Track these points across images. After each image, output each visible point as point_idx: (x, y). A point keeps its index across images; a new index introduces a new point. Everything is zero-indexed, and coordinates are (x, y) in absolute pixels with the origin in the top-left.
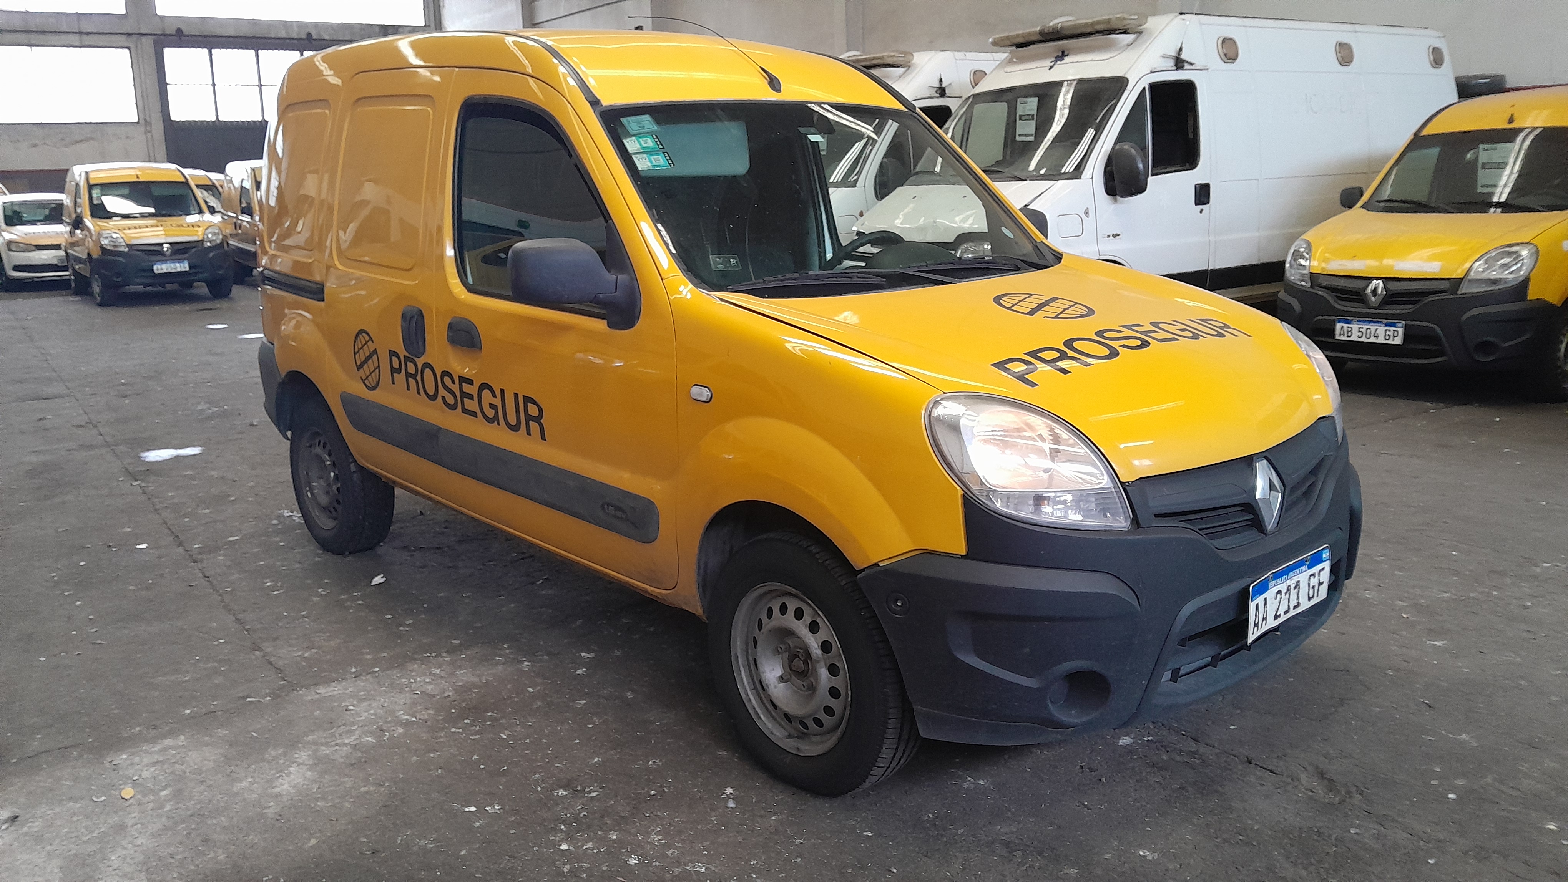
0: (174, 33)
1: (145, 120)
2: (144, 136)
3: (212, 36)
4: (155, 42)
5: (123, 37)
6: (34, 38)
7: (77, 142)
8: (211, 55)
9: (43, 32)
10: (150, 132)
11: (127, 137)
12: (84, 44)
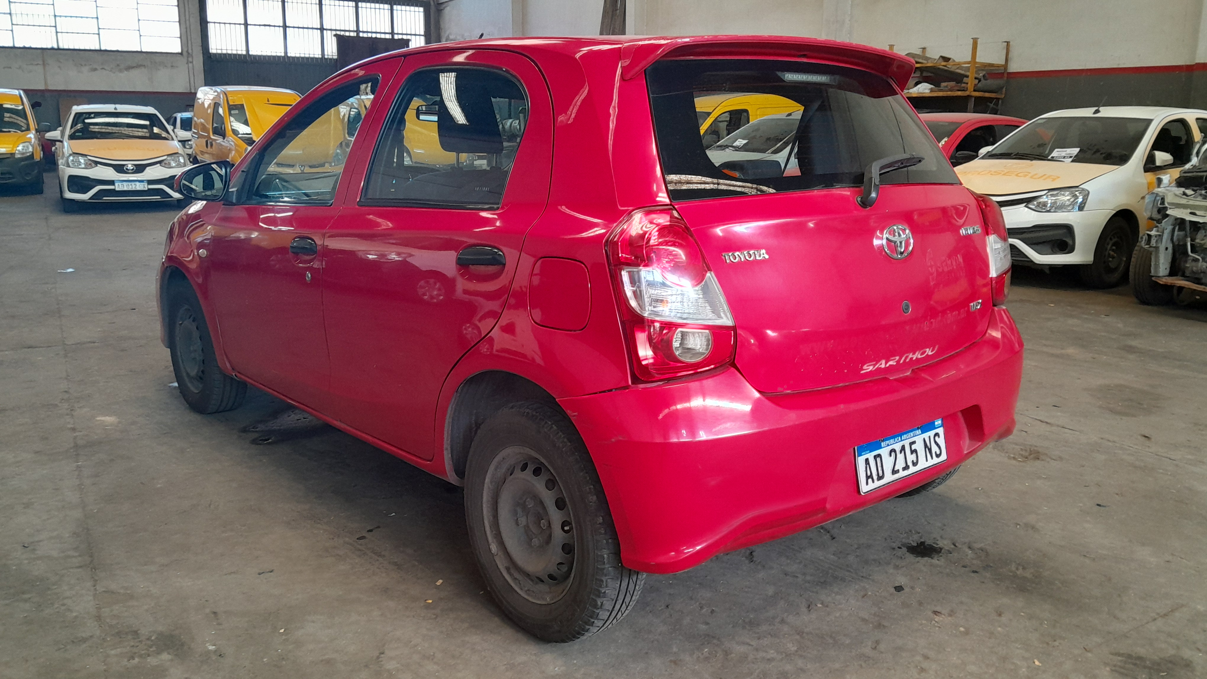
1: (187, 52)
2: (187, 66)
7: (129, 68)
10: (192, 62)
11: (172, 66)
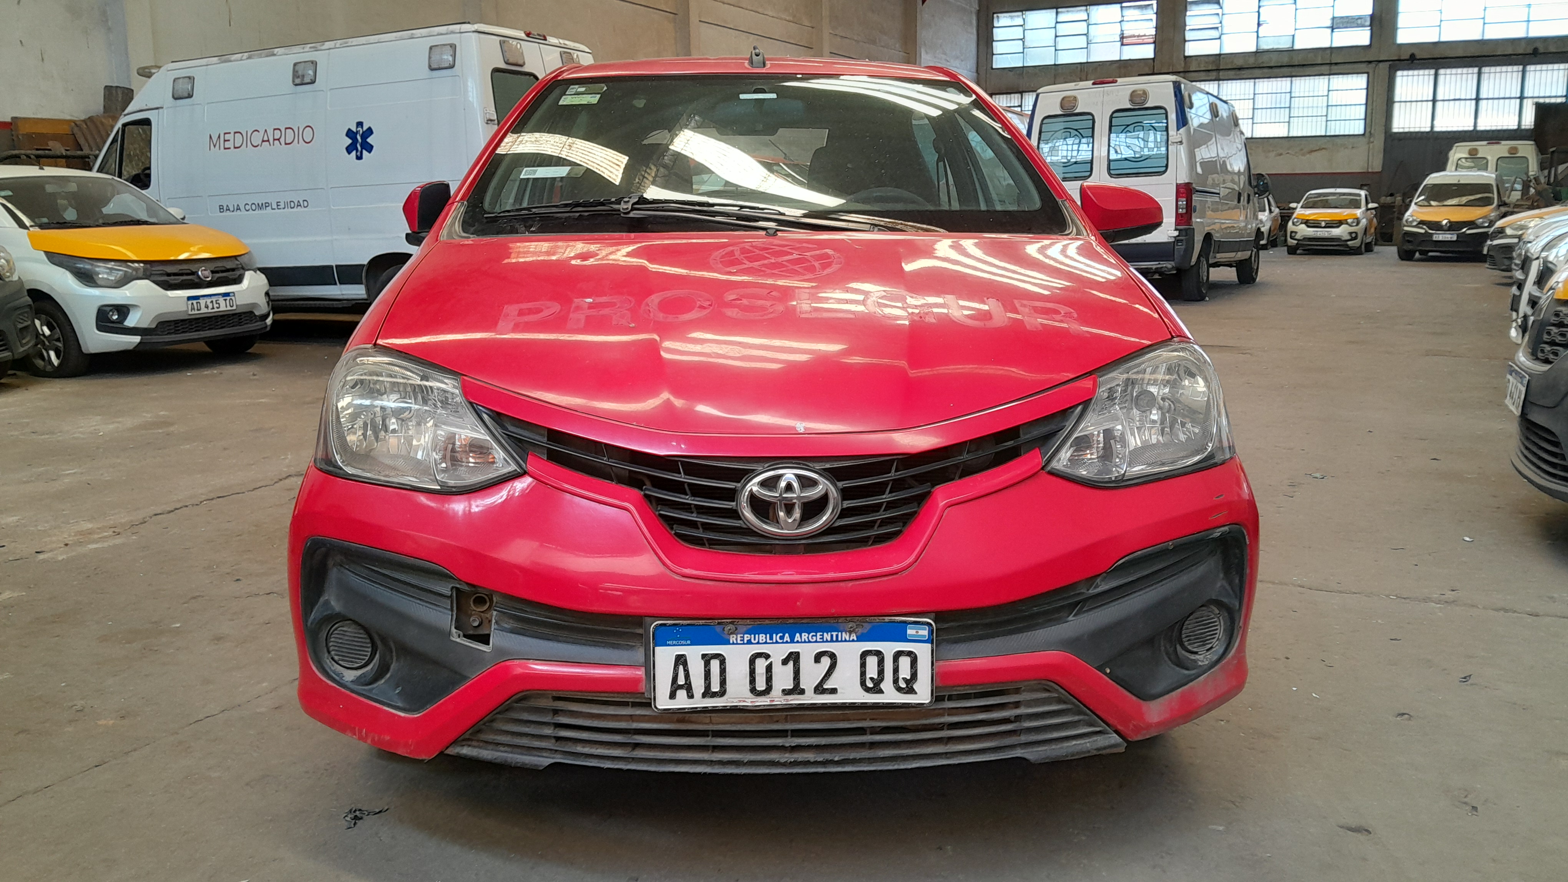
0: (1407, 57)
3: (1441, 58)
4: (1390, 67)
5: (1363, 65)
6: (1294, 71)
8: (1436, 76)
9: (1304, 65)
12: (1332, 72)
